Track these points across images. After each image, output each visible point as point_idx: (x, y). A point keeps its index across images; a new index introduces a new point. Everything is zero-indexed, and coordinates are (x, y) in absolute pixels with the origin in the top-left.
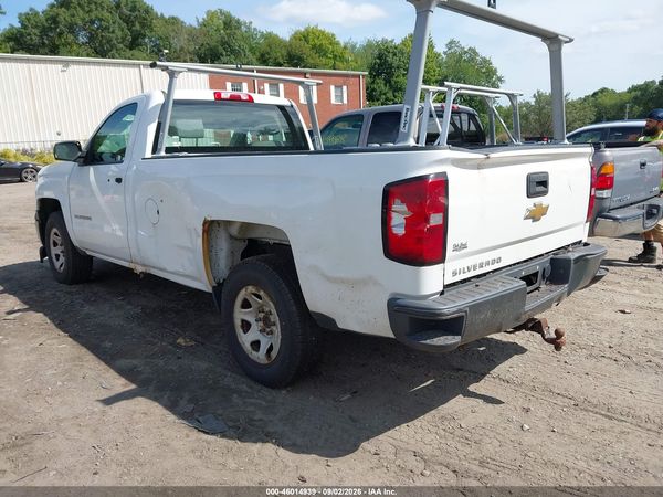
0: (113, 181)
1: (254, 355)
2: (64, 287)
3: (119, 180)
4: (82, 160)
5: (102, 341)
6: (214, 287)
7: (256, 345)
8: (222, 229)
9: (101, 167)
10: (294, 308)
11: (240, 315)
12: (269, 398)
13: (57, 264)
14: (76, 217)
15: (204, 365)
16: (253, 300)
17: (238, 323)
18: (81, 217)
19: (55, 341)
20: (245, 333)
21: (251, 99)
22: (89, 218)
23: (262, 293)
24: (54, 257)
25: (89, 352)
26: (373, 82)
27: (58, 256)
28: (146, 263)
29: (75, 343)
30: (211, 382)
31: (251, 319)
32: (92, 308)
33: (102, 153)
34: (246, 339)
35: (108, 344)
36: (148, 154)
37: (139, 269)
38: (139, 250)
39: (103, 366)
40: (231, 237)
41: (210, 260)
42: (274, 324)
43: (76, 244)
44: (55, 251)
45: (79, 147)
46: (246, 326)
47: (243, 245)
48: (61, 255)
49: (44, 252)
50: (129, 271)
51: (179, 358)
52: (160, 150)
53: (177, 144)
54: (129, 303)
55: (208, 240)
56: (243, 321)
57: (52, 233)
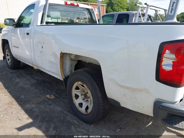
0: (26, 34)
1: (80, 109)
2: (11, 70)
3: (28, 34)
4: (15, 25)
5: (21, 95)
6: (64, 79)
7: (81, 105)
8: (68, 56)
9: (22, 29)
10: (100, 95)
11: (74, 92)
12: (86, 129)
13: (9, 62)
14: (14, 46)
15: (59, 109)
16: (80, 87)
17: (74, 95)
18: (15, 47)
19: (3, 94)
20: (76, 99)
21: (78, 5)
22: (18, 47)
23: (85, 85)
24: (7, 60)
25: (15, 101)
26: (107, 8)
27: (9, 59)
28: (38, 66)
29: (10, 96)
30: (62, 118)
31: (79, 94)
32: (19, 80)
33: (23, 23)
34: (77, 102)
35: (23, 97)
36: (39, 24)
37: (35, 68)
38: (35, 61)
39: (20, 108)
40: (71, 59)
41: (63, 68)
42: (89, 98)
43: (14, 56)
44: (8, 57)
45: (14, 21)
46: (77, 97)
47: (76, 63)
48: (10, 59)
49: (4, 58)
50: (32, 68)
51: (50, 105)
52: (44, 22)
53: (50, 21)
54: (32, 78)
55: (62, 60)
56: (75, 94)
57: (7, 51)
